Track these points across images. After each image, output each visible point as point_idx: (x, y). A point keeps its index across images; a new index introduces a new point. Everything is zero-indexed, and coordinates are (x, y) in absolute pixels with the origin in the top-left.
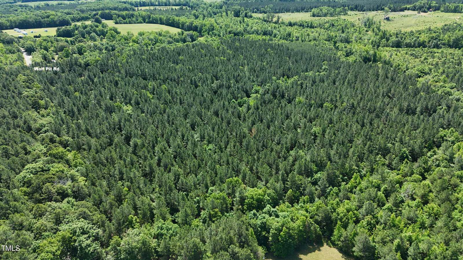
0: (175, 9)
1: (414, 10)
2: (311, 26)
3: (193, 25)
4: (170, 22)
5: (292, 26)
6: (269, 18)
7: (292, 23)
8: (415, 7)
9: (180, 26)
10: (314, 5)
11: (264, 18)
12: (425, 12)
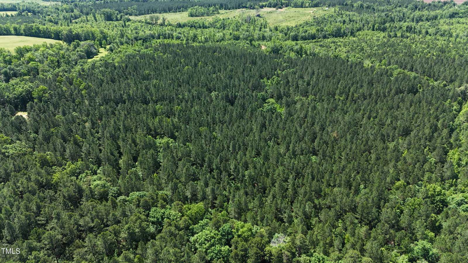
0: (12, 16)
1: (270, 7)
2: (203, 26)
3: (74, 33)
4: (33, 31)
5: (182, 28)
6: (153, 20)
7: (182, 25)
8: (270, 4)
9: (53, 35)
10: (181, 5)
11: (146, 20)
12: (280, 8)
